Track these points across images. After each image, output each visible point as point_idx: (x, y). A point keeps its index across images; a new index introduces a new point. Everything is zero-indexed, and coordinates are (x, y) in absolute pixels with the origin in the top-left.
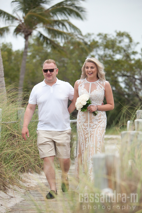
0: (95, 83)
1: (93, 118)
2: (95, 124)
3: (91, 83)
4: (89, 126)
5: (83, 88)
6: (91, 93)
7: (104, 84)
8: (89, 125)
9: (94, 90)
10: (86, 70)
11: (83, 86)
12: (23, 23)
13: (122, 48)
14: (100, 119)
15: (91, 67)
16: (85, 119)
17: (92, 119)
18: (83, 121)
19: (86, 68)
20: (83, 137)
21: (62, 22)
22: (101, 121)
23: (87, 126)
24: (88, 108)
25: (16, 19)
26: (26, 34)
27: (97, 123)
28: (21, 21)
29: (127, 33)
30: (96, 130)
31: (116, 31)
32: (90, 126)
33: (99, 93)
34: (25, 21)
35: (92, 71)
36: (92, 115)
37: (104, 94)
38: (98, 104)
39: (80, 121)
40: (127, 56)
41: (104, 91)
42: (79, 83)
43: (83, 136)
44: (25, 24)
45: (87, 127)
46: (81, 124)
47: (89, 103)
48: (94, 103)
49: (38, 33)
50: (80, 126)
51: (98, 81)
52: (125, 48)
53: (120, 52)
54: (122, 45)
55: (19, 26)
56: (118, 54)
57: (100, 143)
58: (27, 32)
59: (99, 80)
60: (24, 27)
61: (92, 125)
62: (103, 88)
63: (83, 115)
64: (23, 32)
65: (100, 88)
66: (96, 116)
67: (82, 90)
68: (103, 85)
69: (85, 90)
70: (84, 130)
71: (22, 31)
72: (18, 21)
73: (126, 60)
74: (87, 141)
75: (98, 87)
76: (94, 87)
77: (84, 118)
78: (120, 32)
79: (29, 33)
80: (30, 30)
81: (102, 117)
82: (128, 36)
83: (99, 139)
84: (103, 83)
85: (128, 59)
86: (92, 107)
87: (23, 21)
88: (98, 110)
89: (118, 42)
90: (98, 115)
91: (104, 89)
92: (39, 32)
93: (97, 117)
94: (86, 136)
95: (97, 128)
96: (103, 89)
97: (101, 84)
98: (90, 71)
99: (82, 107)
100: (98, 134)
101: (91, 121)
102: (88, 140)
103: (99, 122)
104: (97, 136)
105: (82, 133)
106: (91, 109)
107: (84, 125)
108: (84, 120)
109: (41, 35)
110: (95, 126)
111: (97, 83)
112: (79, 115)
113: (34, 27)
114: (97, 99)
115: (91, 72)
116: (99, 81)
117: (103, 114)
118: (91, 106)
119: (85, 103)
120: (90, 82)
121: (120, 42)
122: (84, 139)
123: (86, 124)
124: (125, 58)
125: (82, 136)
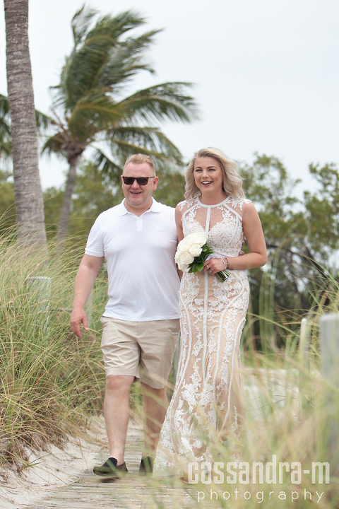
0: (220, 206)
1: (217, 287)
2: (221, 302)
3: (209, 207)
4: (206, 306)
5: (191, 219)
6: (209, 230)
7: (241, 207)
8: (206, 303)
9: (218, 223)
10: (197, 175)
11: (192, 215)
12: (65, 132)
13: (265, 190)
14: (233, 290)
15: (208, 168)
16: (198, 289)
17: (214, 290)
18: (193, 293)
19: (197, 171)
20: (188, 332)
21: (146, 132)
22: (234, 296)
23: (203, 306)
24: (205, 264)
25: (53, 123)
26: (72, 153)
27: (224, 298)
28: (62, 126)
29: (277, 160)
30: (223, 314)
31: (256, 153)
32: (208, 306)
33: (229, 229)
34: (70, 125)
35: (211, 178)
36: (215, 280)
37: (240, 229)
38: (229, 255)
39: (185, 294)
40: (276, 206)
41: (241, 224)
42: (182, 208)
43: (190, 328)
44: (69, 133)
45: (201, 308)
46: (188, 300)
47: (206, 251)
48: (219, 252)
49: (97, 151)
50: (185, 305)
51: (226, 202)
52: (272, 190)
53: (262, 198)
54: (266, 183)
55: (58, 135)
56: (258, 201)
57: (231, 346)
58: (74, 149)
59: (227, 199)
60: (67, 139)
61: (214, 303)
62: (239, 217)
63: (193, 280)
64: (66, 149)
65: (232, 217)
66: (225, 283)
67: (190, 223)
68: (237, 209)
69: (197, 224)
70: (194, 314)
71: (63, 146)
72: (56, 127)
73: (274, 213)
74: (199, 339)
75: (227, 215)
76: (217, 217)
77: (196, 287)
78: (264, 156)
79: (77, 151)
80: (79, 146)
81: (237, 286)
82: (279, 166)
83: (229, 334)
84: (238, 205)
85: (278, 213)
86: (214, 262)
87: (66, 127)
88: (228, 268)
89: (257, 176)
90: (229, 280)
91: (241, 219)
92: (99, 151)
93: (225, 286)
94: (198, 328)
95: (225, 311)
96: (237, 220)
97: (233, 208)
98: (207, 178)
99: (191, 261)
100: (227, 324)
101: (211, 294)
102: (202, 337)
103: (231, 297)
104: (226, 327)
105: (187, 321)
106: (213, 265)
107: (194, 302)
108: (195, 292)
109: (102, 156)
110: (221, 306)
111: (224, 207)
112: (185, 281)
113: (88, 140)
114: (225, 242)
115: (209, 180)
116: (229, 202)
117: (239, 278)
118: (212, 260)
119: (198, 252)
120: (208, 204)
121: (262, 177)
122: (190, 336)
123: (198, 302)
124: (270, 211)
125: (188, 329)
